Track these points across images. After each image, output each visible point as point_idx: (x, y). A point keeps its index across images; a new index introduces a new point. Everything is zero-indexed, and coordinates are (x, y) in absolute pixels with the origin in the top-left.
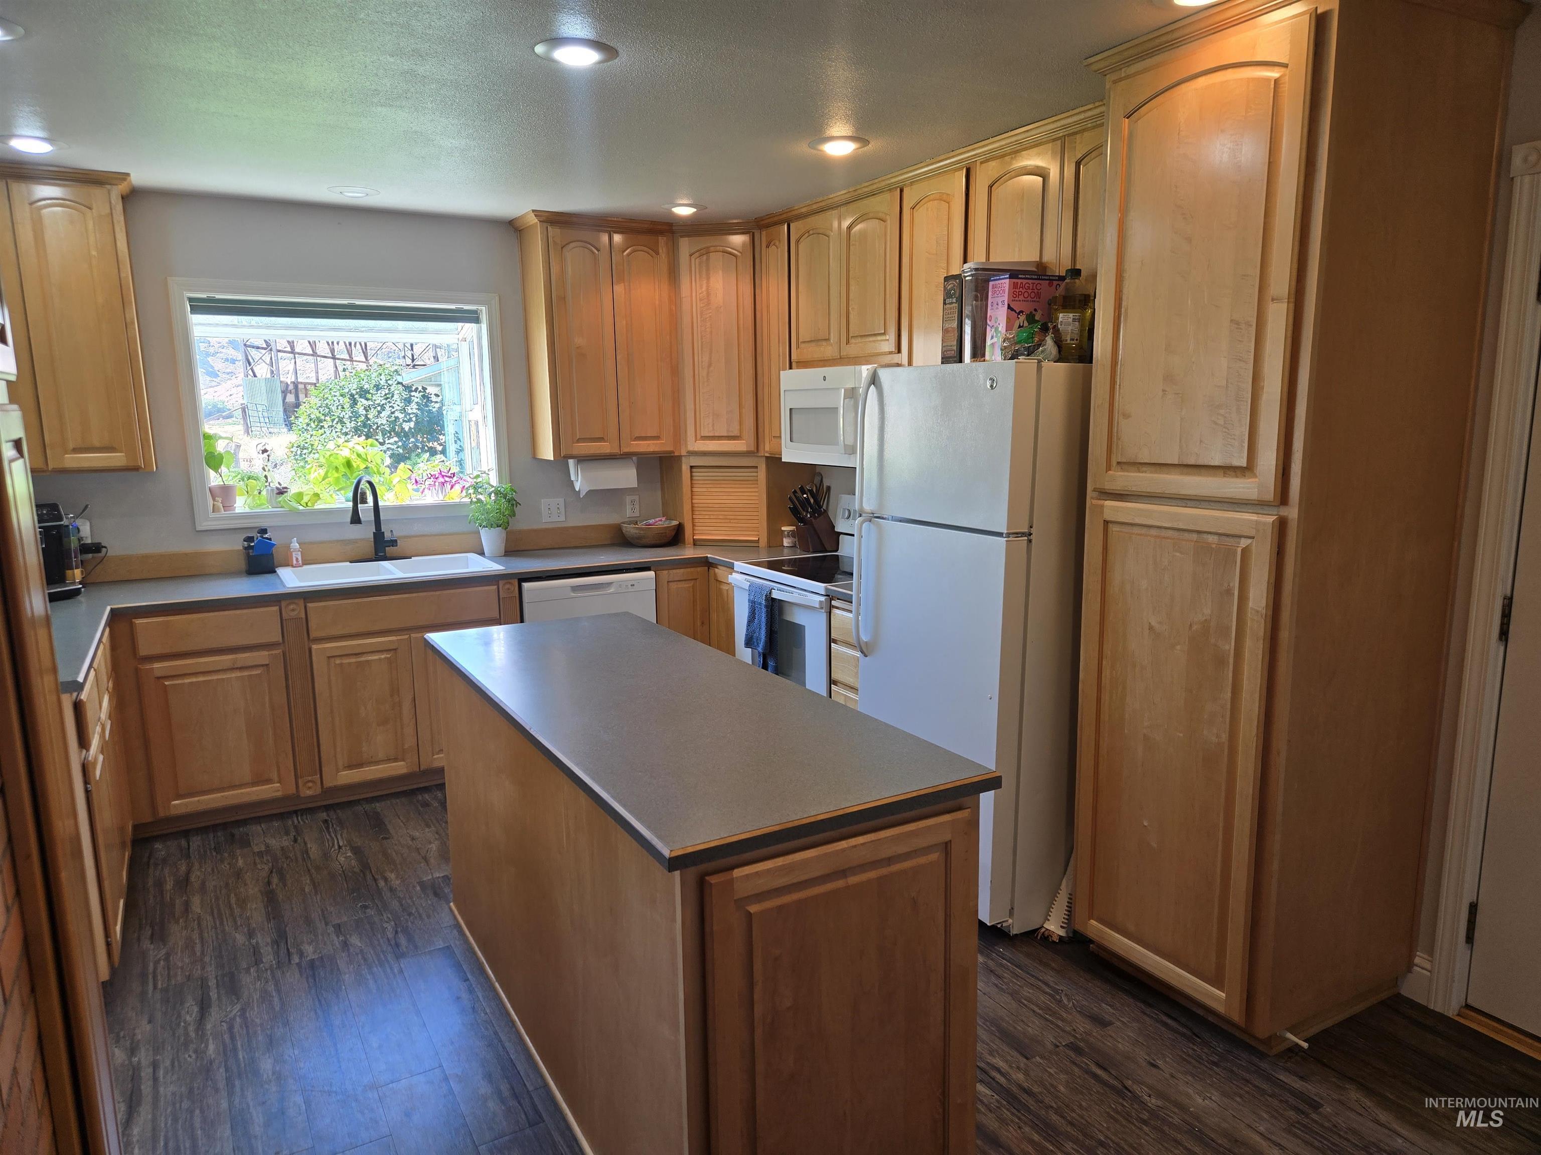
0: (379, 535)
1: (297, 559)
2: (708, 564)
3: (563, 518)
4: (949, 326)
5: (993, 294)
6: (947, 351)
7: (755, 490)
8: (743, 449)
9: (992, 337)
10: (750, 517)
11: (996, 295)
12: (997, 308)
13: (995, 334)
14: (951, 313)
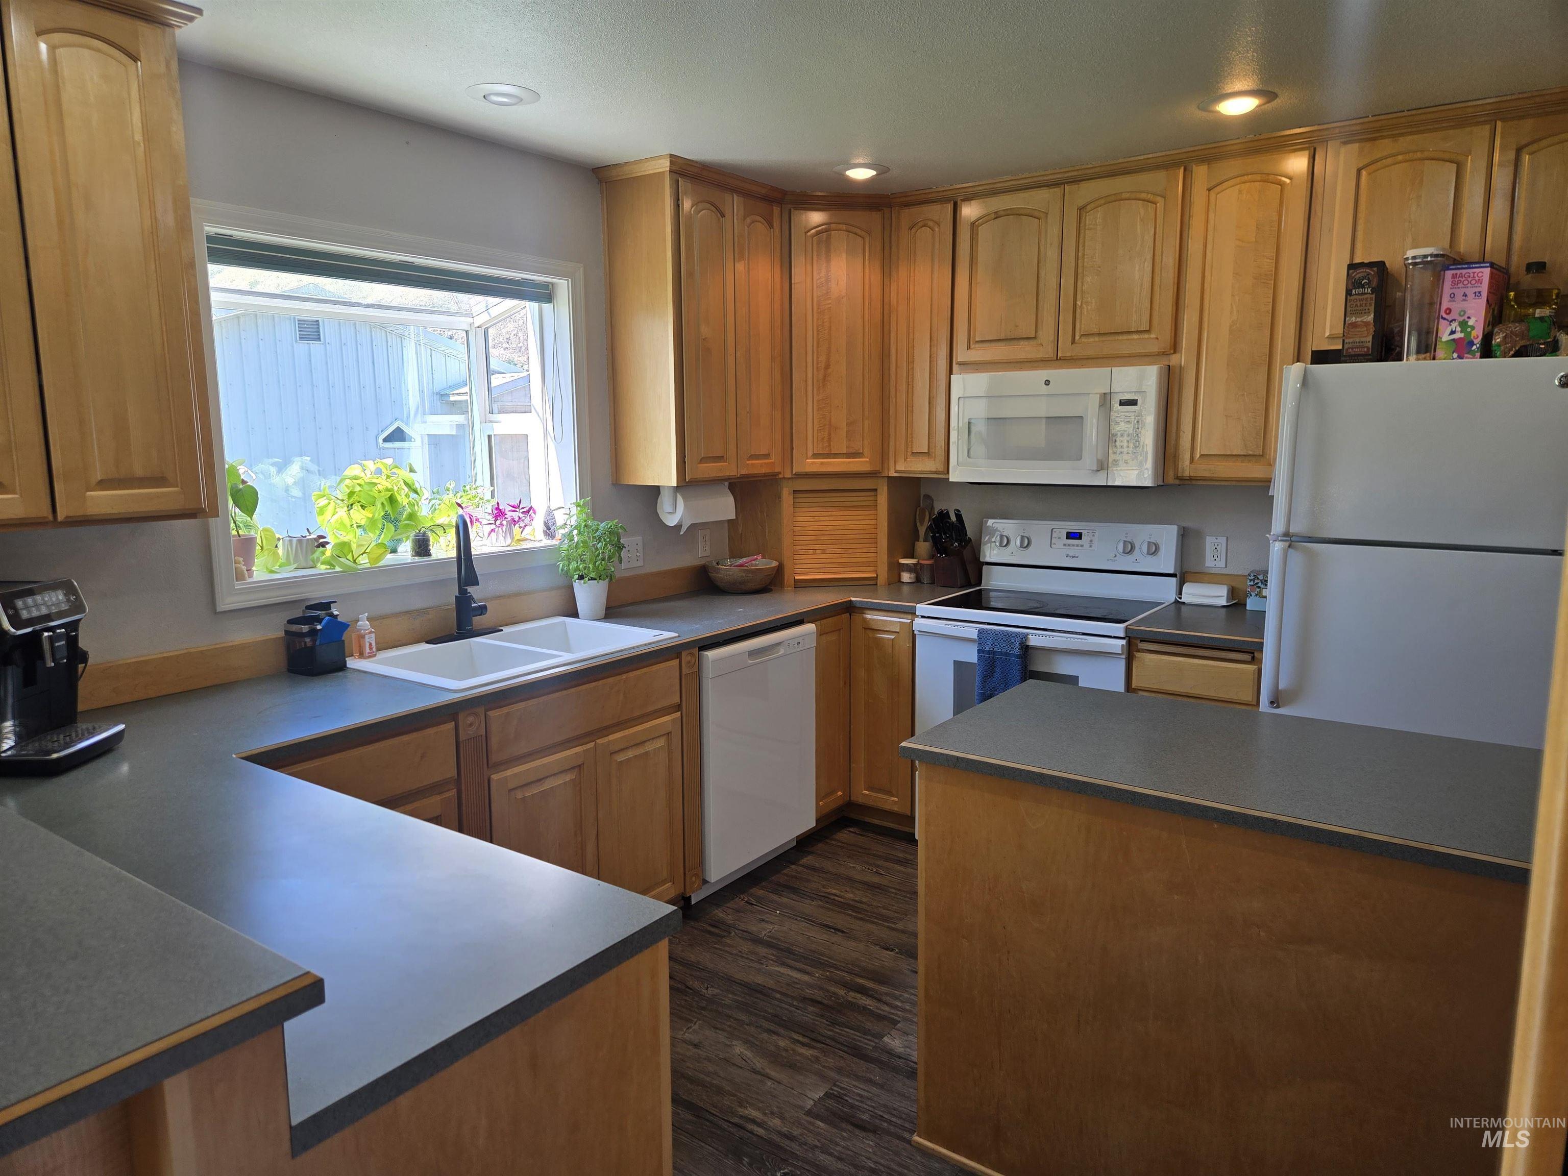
0: (463, 601)
1: (370, 644)
2: (849, 608)
3: (640, 563)
4: (1358, 319)
5: (1454, 284)
6: (1352, 349)
7: (872, 517)
8: (866, 468)
9: (1453, 332)
10: (865, 550)
11: (1460, 285)
12: (1464, 300)
13: (1459, 329)
14: (1361, 305)
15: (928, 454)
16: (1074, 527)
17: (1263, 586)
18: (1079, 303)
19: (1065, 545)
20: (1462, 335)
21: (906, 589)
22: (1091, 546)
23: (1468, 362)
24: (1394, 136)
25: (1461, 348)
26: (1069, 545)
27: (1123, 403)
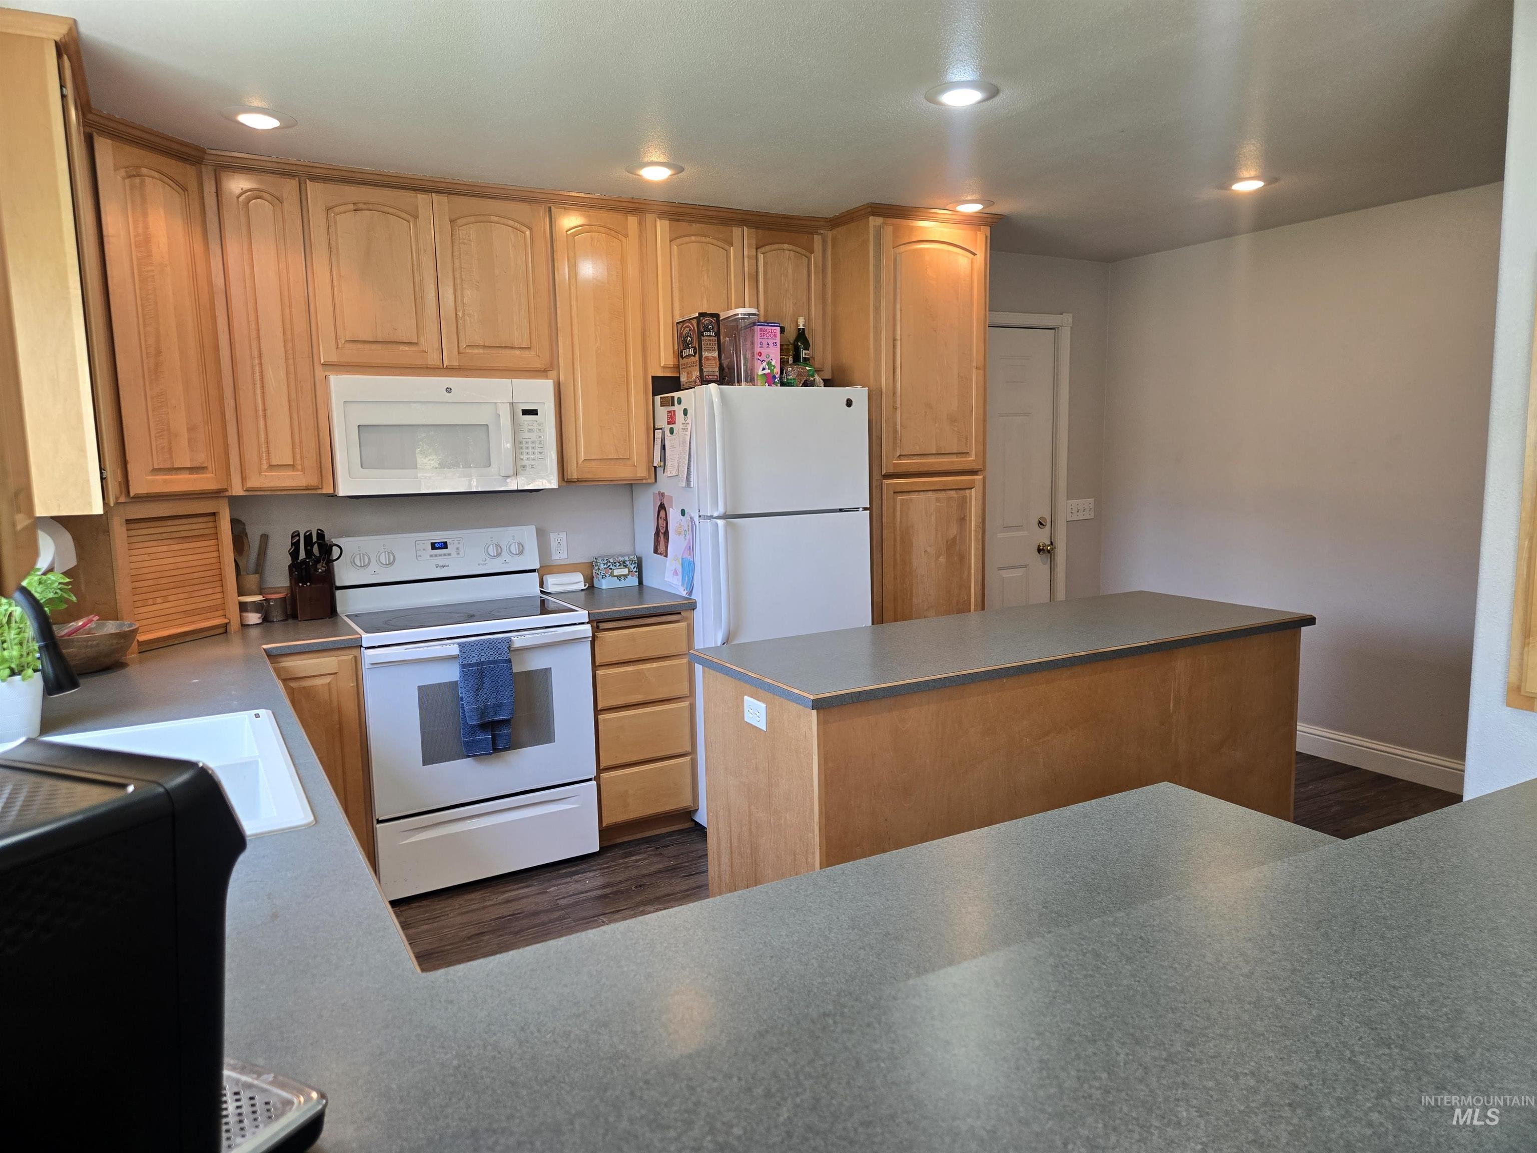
2: (270, 658)
4: (710, 355)
5: (762, 336)
6: (708, 376)
7: (212, 549)
8: (212, 486)
9: (764, 369)
10: (210, 591)
11: (765, 337)
12: (768, 347)
13: (767, 367)
14: (710, 344)
15: (293, 467)
16: (439, 536)
17: (613, 568)
18: (460, 314)
19: (431, 556)
20: (769, 371)
21: (254, 633)
22: (458, 554)
23: (774, 388)
24: (689, 221)
25: (770, 380)
26: (436, 556)
27: (526, 412)
